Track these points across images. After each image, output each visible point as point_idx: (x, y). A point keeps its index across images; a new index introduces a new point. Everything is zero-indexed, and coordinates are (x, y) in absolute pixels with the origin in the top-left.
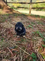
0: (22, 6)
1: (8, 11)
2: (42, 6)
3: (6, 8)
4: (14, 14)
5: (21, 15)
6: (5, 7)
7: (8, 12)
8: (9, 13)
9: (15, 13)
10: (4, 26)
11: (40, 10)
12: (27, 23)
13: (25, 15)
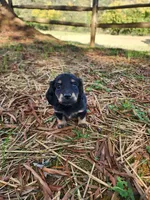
0: (64, 19)
1: (18, 34)
2: (130, 18)
3: (10, 26)
4: (40, 46)
5: (64, 47)
6: (6, 22)
7: (17, 38)
8: (22, 42)
9: (41, 43)
10: (9, 87)
11: (125, 32)
12: (88, 76)
13: (77, 48)
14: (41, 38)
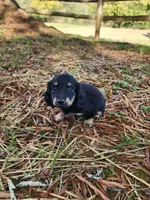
1: (22, 26)
6: (9, 13)
7: (21, 31)
8: (28, 34)
14: (46, 31)
